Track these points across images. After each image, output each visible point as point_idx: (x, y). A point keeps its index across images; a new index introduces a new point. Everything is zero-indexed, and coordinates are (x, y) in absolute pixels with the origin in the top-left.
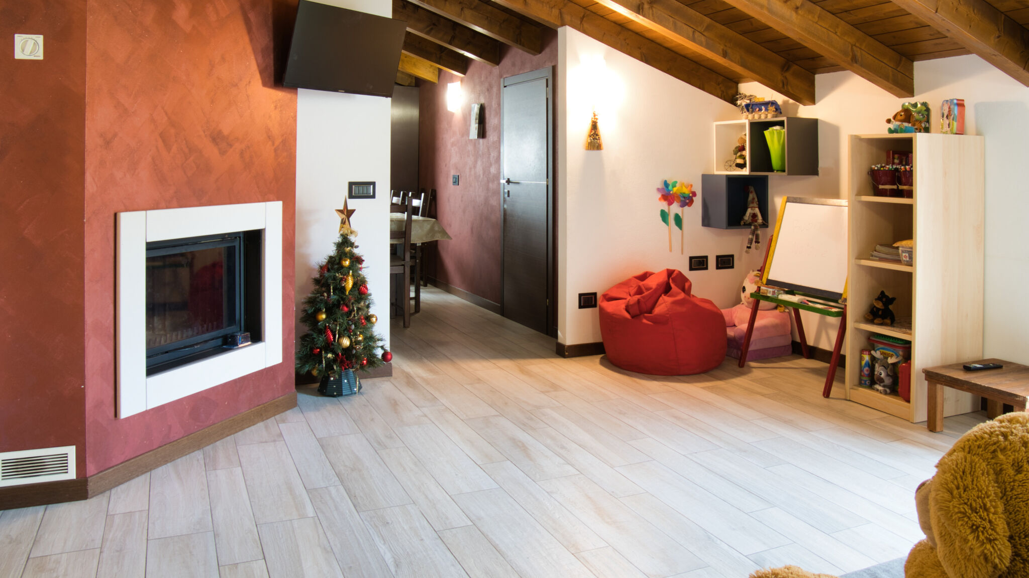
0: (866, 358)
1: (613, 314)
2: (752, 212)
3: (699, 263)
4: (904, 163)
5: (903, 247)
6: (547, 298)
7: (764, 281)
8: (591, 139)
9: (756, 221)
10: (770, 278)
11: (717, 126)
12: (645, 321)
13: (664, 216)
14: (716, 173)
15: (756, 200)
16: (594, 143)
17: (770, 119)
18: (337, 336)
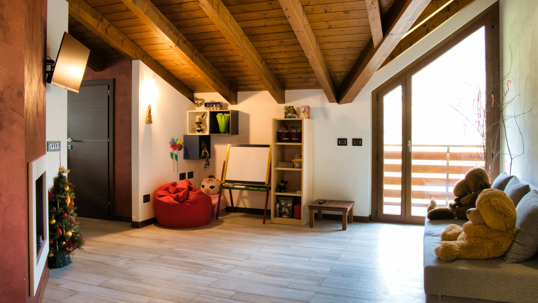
0: (278, 206)
2: (204, 151)
3: (182, 176)
4: (286, 129)
5: (295, 161)
6: (109, 201)
7: (224, 181)
8: (149, 118)
9: (207, 155)
10: (226, 179)
11: (189, 113)
12: (187, 204)
13: (172, 154)
14: (188, 134)
15: (206, 146)
16: (149, 121)
17: (218, 110)
18: (64, 232)
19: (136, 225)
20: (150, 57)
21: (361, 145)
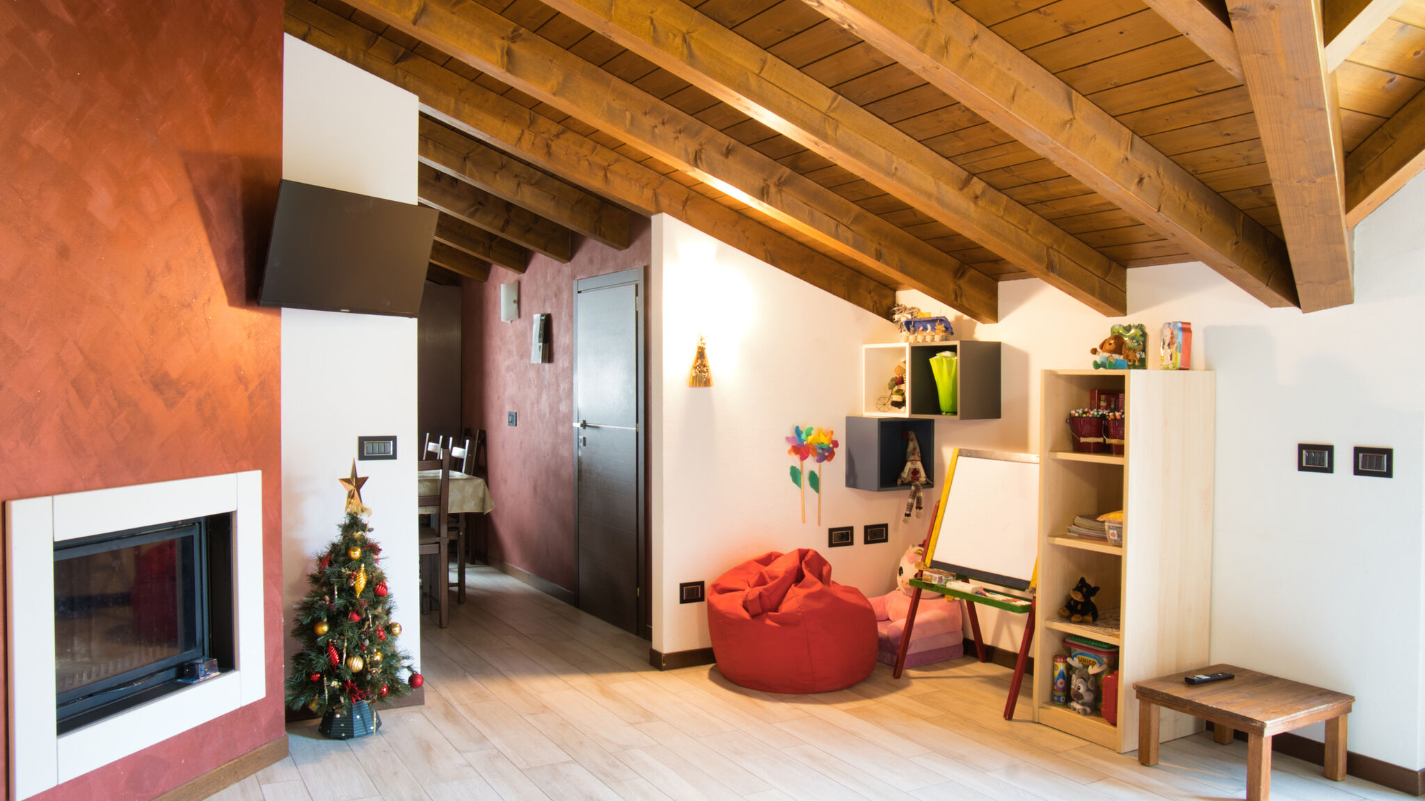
0: (1061, 666)
1: (726, 613)
2: (913, 467)
3: (841, 537)
5: (1110, 522)
6: (638, 586)
7: (928, 562)
8: (696, 372)
9: (918, 479)
11: (867, 350)
12: (768, 622)
13: (795, 474)
14: (866, 414)
15: (918, 450)
16: (701, 378)
17: (938, 342)
18: (345, 656)
19: (658, 662)
21: (1389, 474)
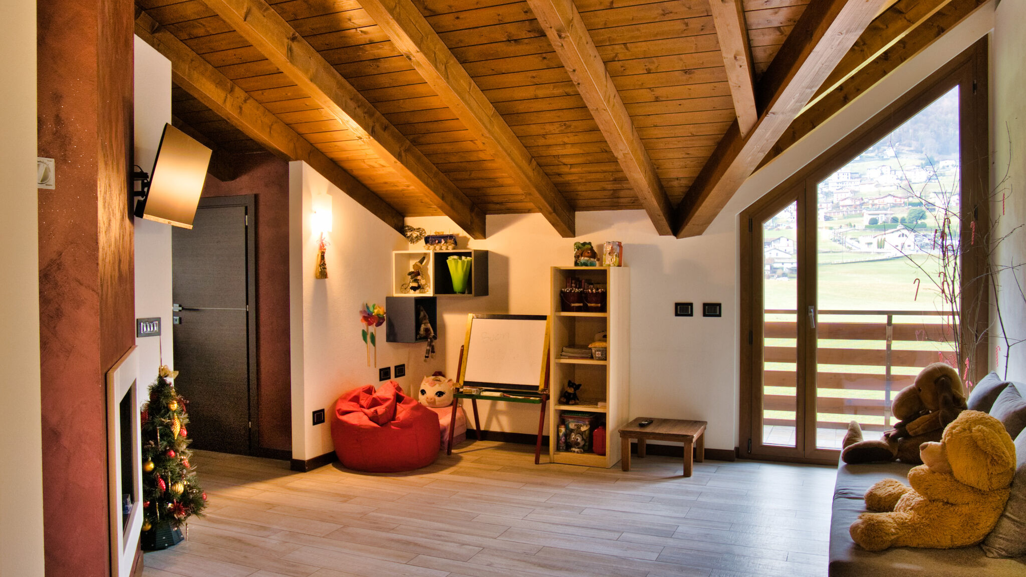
0: (563, 430)
2: (425, 327)
3: (384, 374)
4: (578, 286)
5: (595, 348)
7: (461, 383)
8: (321, 269)
9: (429, 334)
10: (467, 379)
11: (396, 254)
12: (393, 427)
13: (364, 334)
14: (395, 295)
15: (427, 317)
16: (322, 274)
17: (451, 251)
18: (170, 484)
19: (300, 467)
20: (322, 153)
21: (720, 315)
